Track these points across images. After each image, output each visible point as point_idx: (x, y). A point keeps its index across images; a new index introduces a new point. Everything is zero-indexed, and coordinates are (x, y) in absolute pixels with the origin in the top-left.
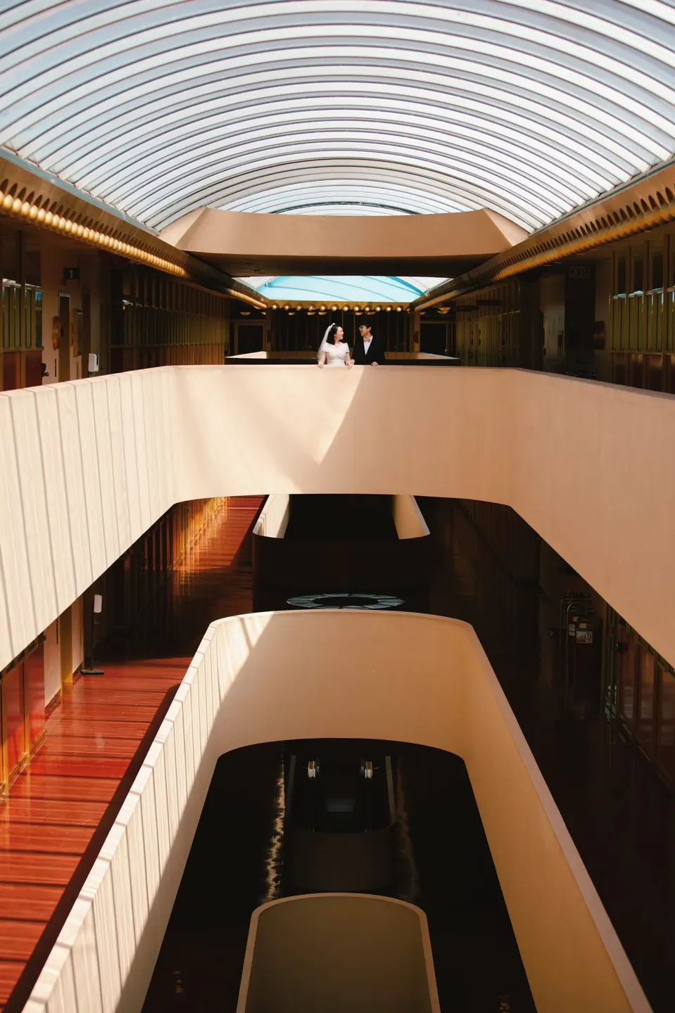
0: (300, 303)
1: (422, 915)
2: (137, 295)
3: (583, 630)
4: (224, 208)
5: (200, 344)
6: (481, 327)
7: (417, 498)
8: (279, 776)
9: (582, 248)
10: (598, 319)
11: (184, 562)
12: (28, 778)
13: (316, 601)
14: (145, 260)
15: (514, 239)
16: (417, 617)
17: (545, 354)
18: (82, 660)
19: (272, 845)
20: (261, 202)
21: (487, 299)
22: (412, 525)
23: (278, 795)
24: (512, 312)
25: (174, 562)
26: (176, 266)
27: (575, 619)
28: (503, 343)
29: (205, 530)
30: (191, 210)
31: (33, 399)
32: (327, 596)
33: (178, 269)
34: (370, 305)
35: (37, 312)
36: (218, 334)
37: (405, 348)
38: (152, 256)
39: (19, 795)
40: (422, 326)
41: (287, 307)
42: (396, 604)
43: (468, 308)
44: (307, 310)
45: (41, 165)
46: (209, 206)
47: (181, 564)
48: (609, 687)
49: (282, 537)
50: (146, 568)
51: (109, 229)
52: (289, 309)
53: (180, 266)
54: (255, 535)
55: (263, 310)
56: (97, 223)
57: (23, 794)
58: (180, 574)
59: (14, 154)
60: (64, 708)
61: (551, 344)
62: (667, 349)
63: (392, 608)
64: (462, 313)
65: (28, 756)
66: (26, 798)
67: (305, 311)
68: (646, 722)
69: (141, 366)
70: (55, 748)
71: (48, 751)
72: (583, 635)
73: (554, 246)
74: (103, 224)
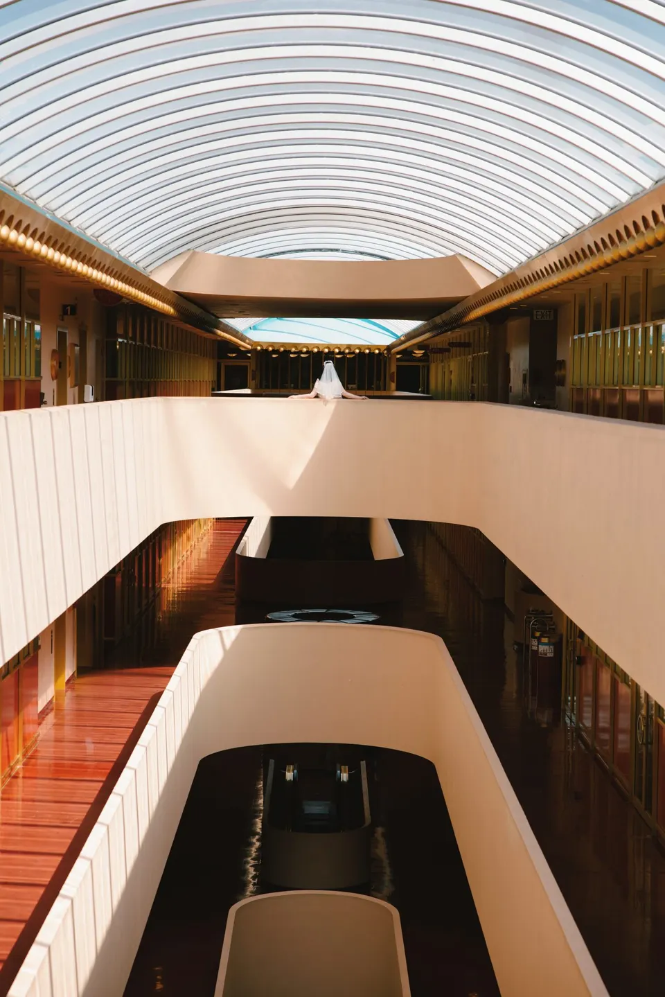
0: (283, 345)
1: (395, 913)
2: (130, 335)
3: (545, 644)
4: (212, 252)
5: (189, 381)
6: (452, 368)
7: (391, 521)
8: (258, 779)
9: (546, 287)
10: (559, 358)
11: (171, 581)
12: (20, 781)
13: (294, 616)
14: (136, 298)
15: (483, 282)
16: (391, 630)
17: (511, 391)
18: (75, 669)
19: (252, 844)
20: (249, 247)
21: (458, 341)
22: (387, 546)
23: (257, 797)
24: (481, 354)
25: (163, 580)
26: (165, 305)
27: (538, 634)
28: (472, 382)
29: (192, 552)
30: (179, 253)
31: (28, 419)
32: (306, 611)
33: (169, 309)
34: (349, 347)
35: (36, 351)
36: (206, 372)
37: (382, 388)
38: (143, 294)
39: (10, 796)
40: (398, 367)
41: (271, 349)
42: (371, 619)
43: (441, 351)
44: (290, 352)
45: (38, 201)
46: (197, 250)
47: (169, 582)
48: (569, 698)
49: (264, 556)
50: (136, 584)
51: (102, 265)
52: (273, 350)
53: (169, 305)
54: (238, 555)
55: (249, 351)
56: (90, 259)
57: (15, 796)
58: (168, 591)
59: (12, 189)
60: (56, 716)
61: (516, 383)
62: (623, 383)
63: (368, 623)
64: (435, 355)
65: (21, 758)
66: (17, 800)
67: (287, 352)
68: (604, 730)
69: (133, 396)
70: (47, 753)
71: (39, 755)
72: (545, 649)
73: (520, 287)
74: (96, 260)
